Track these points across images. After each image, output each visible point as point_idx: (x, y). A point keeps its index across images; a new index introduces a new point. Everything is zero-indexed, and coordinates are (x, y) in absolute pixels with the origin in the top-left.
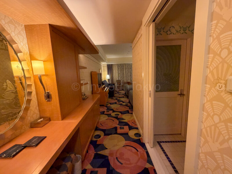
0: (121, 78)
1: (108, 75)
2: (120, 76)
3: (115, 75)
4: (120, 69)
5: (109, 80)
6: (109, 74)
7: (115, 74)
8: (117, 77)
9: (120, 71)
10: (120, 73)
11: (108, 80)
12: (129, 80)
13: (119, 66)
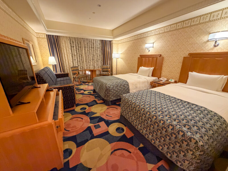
0: (79, 63)
1: (53, 57)
2: (76, 59)
3: (66, 58)
4: (75, 48)
5: (55, 66)
6: (54, 55)
7: (66, 56)
8: (71, 61)
9: (75, 51)
10: (75, 53)
11: (53, 66)
12: (92, 66)
13: (73, 42)
